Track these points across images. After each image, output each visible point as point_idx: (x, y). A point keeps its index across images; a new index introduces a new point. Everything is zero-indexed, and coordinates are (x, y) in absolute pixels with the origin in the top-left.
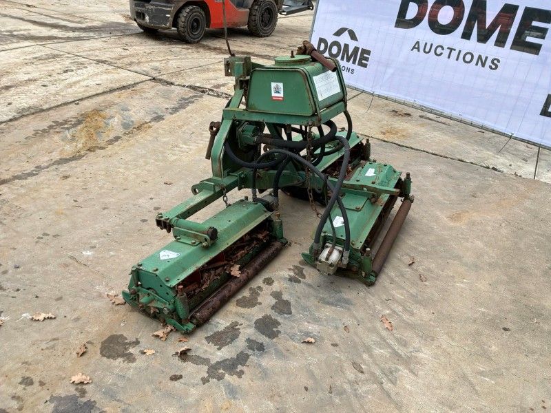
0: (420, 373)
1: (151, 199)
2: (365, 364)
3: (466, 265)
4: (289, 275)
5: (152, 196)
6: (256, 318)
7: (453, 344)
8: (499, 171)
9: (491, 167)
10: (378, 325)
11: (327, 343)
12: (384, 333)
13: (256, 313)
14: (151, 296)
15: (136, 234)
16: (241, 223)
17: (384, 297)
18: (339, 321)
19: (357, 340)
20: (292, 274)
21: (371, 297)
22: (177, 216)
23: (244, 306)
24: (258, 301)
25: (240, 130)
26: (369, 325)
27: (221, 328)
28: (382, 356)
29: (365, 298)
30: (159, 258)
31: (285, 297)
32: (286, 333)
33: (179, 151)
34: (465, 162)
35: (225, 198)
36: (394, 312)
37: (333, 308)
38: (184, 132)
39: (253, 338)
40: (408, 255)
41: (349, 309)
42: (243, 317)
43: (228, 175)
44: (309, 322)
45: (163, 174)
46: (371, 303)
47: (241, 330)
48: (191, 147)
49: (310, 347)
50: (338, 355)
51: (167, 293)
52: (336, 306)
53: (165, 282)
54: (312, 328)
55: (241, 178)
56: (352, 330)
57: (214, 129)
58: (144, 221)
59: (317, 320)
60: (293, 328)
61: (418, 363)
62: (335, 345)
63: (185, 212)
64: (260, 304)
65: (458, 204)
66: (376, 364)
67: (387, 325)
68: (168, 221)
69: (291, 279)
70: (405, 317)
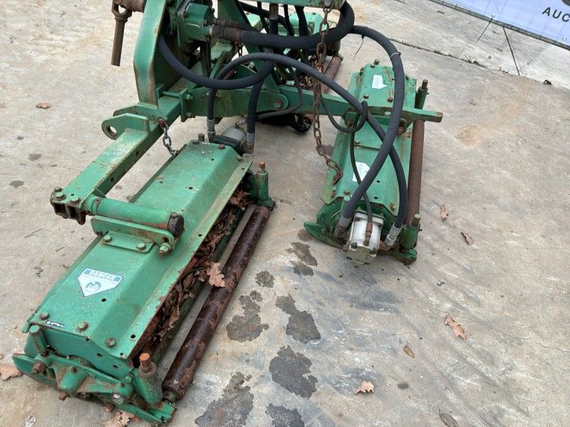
0: (529, 409)
1: (20, 138)
2: (458, 413)
3: (505, 209)
4: (292, 262)
5: (19, 132)
6: (270, 359)
7: (546, 345)
8: (483, 66)
9: (473, 61)
10: (445, 331)
11: (391, 384)
12: (459, 346)
13: (266, 347)
14: (80, 372)
15: (8, 215)
16: (211, 190)
17: (435, 281)
18: (392, 337)
19: (429, 368)
20: (295, 259)
21: (417, 282)
22: (95, 193)
23: (242, 338)
24: (262, 322)
25: (181, 13)
26: (434, 336)
27: (218, 394)
28: (472, 391)
29: (410, 287)
30: (81, 291)
31: (301, 306)
32: (325, 379)
33: (50, 46)
34: (443, 54)
35: (167, 141)
36: (456, 304)
37: (376, 313)
38: (49, 12)
39: (277, 403)
40: (435, 202)
41: (397, 312)
42: (248, 361)
43: (161, 95)
44: (351, 349)
45: (30, 89)
46: (422, 295)
47: (252, 391)
48: (67, 38)
49: (370, 399)
50: (415, 405)
51: (115, 367)
52: (377, 308)
53: (108, 350)
54: (360, 359)
55: (186, 101)
56: (415, 351)
57: (122, 10)
58: (17, 184)
59: (361, 343)
60: (331, 366)
61: (520, 391)
62: (403, 386)
63: (107, 179)
64: (266, 327)
65: (460, 116)
66: (471, 408)
67: (457, 332)
68: (79, 206)
69: (298, 270)
70: (473, 309)
